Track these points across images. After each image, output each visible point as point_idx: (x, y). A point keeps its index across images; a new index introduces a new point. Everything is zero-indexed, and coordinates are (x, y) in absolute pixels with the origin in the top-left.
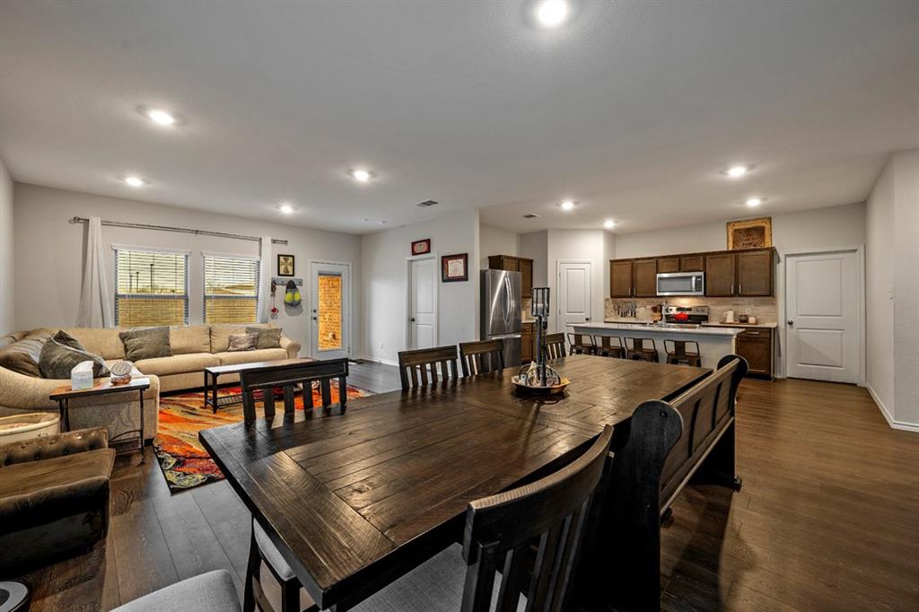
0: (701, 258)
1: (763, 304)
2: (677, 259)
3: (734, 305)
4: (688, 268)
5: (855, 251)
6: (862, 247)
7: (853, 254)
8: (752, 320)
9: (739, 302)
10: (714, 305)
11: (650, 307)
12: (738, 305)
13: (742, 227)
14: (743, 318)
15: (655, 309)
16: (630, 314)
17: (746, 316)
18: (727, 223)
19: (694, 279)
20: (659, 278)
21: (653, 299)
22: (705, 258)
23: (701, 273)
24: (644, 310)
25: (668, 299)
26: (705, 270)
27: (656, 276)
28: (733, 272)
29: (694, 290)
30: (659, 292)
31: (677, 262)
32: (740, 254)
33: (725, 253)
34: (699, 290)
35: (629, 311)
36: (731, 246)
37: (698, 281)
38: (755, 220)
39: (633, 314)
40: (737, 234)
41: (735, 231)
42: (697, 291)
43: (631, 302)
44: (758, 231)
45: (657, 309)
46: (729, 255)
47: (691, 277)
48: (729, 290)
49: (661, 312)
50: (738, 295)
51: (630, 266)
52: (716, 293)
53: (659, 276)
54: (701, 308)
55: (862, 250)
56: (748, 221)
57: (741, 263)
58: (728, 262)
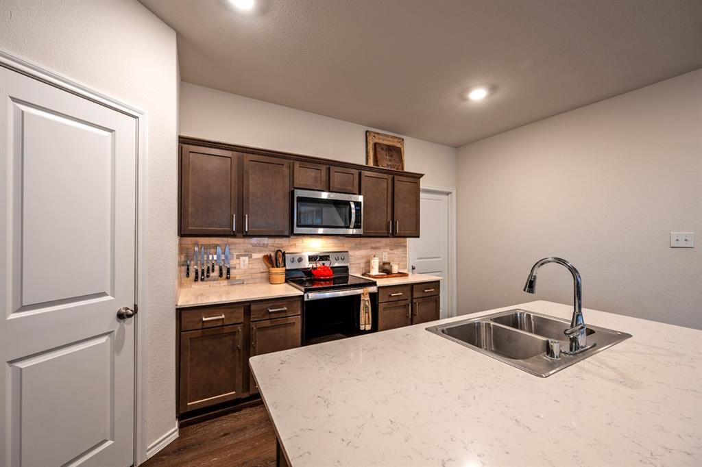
0: (355, 172)
1: (397, 246)
2: (324, 168)
3: (372, 248)
4: (337, 187)
5: (448, 194)
6: (455, 191)
7: (446, 197)
8: (395, 269)
9: (378, 245)
10: (352, 248)
11: (260, 255)
12: (375, 248)
13: (381, 141)
14: (387, 267)
15: (268, 259)
16: (216, 274)
17: (389, 263)
18: (367, 132)
19: (353, 206)
20: (298, 198)
21: (266, 241)
22: (360, 174)
23: (360, 199)
24: (247, 262)
25: (293, 240)
26: (360, 194)
27: (292, 193)
28: (390, 201)
29: (352, 226)
30: (298, 226)
31: (324, 172)
32: (396, 177)
33: (381, 171)
34: (357, 226)
35: (213, 266)
36: (371, 164)
37: (356, 210)
38: (392, 137)
39: (224, 272)
40: (379, 149)
41: (375, 144)
42: (355, 227)
43: (218, 245)
44: (396, 152)
45: (276, 260)
46: (385, 176)
47: (347, 203)
48: (384, 227)
49: (285, 266)
50: (394, 235)
51: (235, 162)
52: (372, 232)
53: (298, 193)
54: (340, 256)
55: (454, 194)
56: (386, 136)
57: (396, 189)
58: (384, 185)
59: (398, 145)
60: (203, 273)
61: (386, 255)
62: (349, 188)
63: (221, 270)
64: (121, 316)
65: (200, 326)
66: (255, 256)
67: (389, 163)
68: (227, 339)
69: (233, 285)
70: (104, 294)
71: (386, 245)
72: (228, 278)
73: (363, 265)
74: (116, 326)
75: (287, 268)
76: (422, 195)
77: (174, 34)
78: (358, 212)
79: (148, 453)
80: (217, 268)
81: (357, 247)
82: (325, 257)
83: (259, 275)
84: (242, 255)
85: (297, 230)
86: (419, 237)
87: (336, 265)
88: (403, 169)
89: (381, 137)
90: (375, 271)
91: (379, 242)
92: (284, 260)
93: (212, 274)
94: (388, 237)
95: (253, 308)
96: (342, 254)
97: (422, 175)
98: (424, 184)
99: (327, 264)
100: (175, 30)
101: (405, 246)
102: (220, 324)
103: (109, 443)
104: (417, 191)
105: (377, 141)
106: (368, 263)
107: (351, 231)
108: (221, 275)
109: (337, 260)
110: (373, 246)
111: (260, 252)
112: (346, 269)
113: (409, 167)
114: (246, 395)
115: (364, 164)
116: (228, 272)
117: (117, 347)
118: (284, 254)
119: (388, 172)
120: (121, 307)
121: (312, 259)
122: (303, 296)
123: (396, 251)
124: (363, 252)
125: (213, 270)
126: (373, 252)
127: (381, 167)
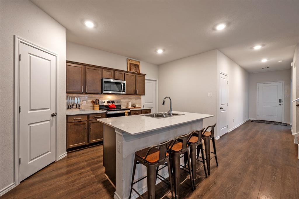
0: (123, 73)
1: (138, 98)
2: (112, 71)
3: (129, 99)
4: (117, 78)
5: (155, 81)
7: (155, 82)
8: (137, 106)
10: (122, 99)
11: (90, 101)
12: (130, 99)
13: (132, 62)
14: (134, 105)
15: (93, 102)
16: (75, 107)
17: (135, 104)
18: (127, 59)
19: (122, 84)
20: (104, 81)
21: (92, 95)
22: (125, 74)
23: (125, 82)
24: (86, 103)
25: (102, 96)
26: (125, 80)
27: (102, 80)
28: (135, 83)
29: (122, 91)
30: (104, 91)
31: (112, 73)
32: (137, 75)
33: (132, 73)
34: (124, 91)
35: (74, 104)
36: (129, 70)
37: (123, 86)
38: (136, 61)
39: (78, 106)
40: (131, 65)
41: (130, 63)
42: (123, 91)
43: (76, 97)
44: (137, 66)
45: (96, 102)
46: (133, 74)
47: (120, 83)
48: (133, 91)
49: (99, 104)
50: (136, 94)
51: (83, 69)
52: (129, 93)
53: (104, 80)
54: (118, 101)
55: (157, 81)
56: (134, 60)
57: (137, 79)
58: (133, 78)
59: (138, 64)
60: (70, 107)
61: (134, 101)
62: (121, 78)
63: (77, 105)
64: (53, 116)
65: (73, 121)
66: (88, 101)
67: (135, 70)
68: (82, 126)
69: (81, 111)
70: (48, 109)
71: (134, 98)
72: (79, 108)
73: (126, 105)
74: (51, 118)
75: (100, 105)
76: (146, 81)
77: (65, 29)
78: (124, 86)
79: (60, 158)
80: (75, 105)
81: (124, 99)
82: (113, 102)
83: (90, 107)
84: (84, 101)
85: (104, 92)
86: (144, 95)
87: (117, 104)
88: (139, 72)
89: (132, 61)
90: (130, 107)
91: (132, 97)
92: (99, 103)
93: (73, 107)
94: (134, 95)
95: (90, 116)
96: (119, 101)
97: (146, 75)
98: (146, 77)
99: (114, 104)
100: (65, 27)
101: (141, 99)
102: (80, 121)
103: (49, 153)
104: (144, 80)
106: (128, 104)
107: (122, 93)
108: (77, 107)
109: (117, 102)
110: (129, 98)
111: (90, 99)
112: (120, 106)
113: (142, 72)
114: (88, 144)
115: (126, 70)
116: (79, 106)
117: (51, 125)
118: (99, 100)
119: (134, 73)
120: (52, 113)
121: (108, 102)
122: (106, 113)
123: (137, 100)
124: (126, 100)
125: (74, 106)
126: (130, 100)
127: (132, 72)
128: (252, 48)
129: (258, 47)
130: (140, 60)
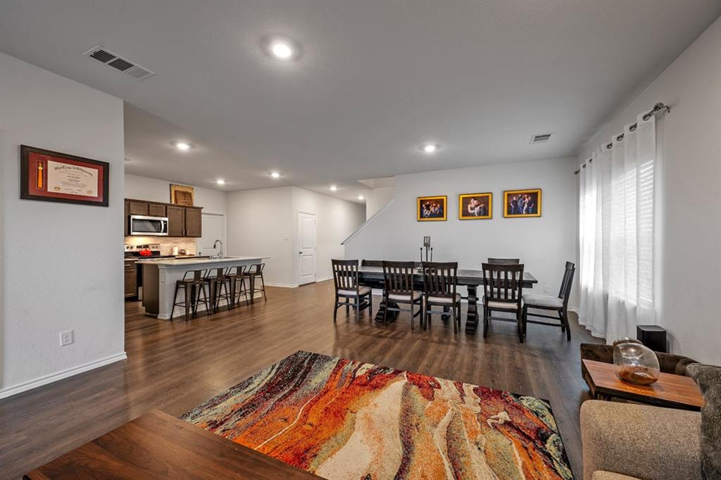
0: (164, 207)
2: (146, 205)
4: (153, 214)
5: (222, 215)
6: (226, 214)
7: (221, 217)
8: (188, 253)
9: (177, 241)
10: (162, 243)
13: (179, 190)
14: (183, 252)
17: (184, 250)
18: (170, 184)
19: (162, 222)
20: (133, 219)
22: (166, 208)
23: (166, 219)
25: (129, 238)
26: (166, 217)
27: (129, 217)
28: (183, 220)
29: (162, 232)
30: (133, 231)
31: (146, 207)
32: (187, 209)
33: (179, 206)
34: (165, 231)
36: (173, 203)
37: (164, 224)
38: (186, 187)
40: (178, 194)
41: (176, 191)
42: (164, 232)
44: (187, 195)
46: (181, 208)
47: (160, 221)
48: (180, 232)
50: (186, 236)
52: (173, 234)
53: (133, 217)
54: (155, 246)
55: (225, 216)
56: (182, 186)
57: (187, 215)
58: (180, 213)
59: (190, 191)
61: (183, 246)
62: (160, 214)
67: (184, 201)
71: (183, 241)
73: (168, 251)
75: (125, 251)
76: (202, 216)
78: (165, 226)
81: (165, 242)
82: (147, 246)
85: (133, 233)
86: (201, 237)
87: (153, 250)
88: (192, 204)
89: (180, 187)
90: (176, 253)
91: (178, 239)
94: (182, 237)
96: (157, 246)
97: (203, 208)
98: (203, 211)
99: (148, 249)
101: (194, 242)
104: (199, 215)
105: (176, 189)
106: (172, 249)
107: (160, 234)
109: (153, 247)
110: (175, 241)
112: (159, 252)
113: (196, 204)
115: (169, 202)
119: (182, 206)
121: (138, 247)
122: (138, 261)
123: (189, 244)
124: (169, 245)
126: (174, 244)
127: (179, 204)
128: (329, 187)
129: (333, 188)
130: (194, 185)
